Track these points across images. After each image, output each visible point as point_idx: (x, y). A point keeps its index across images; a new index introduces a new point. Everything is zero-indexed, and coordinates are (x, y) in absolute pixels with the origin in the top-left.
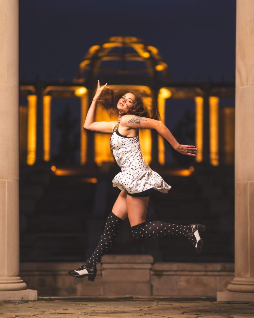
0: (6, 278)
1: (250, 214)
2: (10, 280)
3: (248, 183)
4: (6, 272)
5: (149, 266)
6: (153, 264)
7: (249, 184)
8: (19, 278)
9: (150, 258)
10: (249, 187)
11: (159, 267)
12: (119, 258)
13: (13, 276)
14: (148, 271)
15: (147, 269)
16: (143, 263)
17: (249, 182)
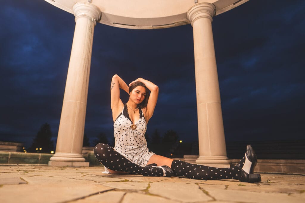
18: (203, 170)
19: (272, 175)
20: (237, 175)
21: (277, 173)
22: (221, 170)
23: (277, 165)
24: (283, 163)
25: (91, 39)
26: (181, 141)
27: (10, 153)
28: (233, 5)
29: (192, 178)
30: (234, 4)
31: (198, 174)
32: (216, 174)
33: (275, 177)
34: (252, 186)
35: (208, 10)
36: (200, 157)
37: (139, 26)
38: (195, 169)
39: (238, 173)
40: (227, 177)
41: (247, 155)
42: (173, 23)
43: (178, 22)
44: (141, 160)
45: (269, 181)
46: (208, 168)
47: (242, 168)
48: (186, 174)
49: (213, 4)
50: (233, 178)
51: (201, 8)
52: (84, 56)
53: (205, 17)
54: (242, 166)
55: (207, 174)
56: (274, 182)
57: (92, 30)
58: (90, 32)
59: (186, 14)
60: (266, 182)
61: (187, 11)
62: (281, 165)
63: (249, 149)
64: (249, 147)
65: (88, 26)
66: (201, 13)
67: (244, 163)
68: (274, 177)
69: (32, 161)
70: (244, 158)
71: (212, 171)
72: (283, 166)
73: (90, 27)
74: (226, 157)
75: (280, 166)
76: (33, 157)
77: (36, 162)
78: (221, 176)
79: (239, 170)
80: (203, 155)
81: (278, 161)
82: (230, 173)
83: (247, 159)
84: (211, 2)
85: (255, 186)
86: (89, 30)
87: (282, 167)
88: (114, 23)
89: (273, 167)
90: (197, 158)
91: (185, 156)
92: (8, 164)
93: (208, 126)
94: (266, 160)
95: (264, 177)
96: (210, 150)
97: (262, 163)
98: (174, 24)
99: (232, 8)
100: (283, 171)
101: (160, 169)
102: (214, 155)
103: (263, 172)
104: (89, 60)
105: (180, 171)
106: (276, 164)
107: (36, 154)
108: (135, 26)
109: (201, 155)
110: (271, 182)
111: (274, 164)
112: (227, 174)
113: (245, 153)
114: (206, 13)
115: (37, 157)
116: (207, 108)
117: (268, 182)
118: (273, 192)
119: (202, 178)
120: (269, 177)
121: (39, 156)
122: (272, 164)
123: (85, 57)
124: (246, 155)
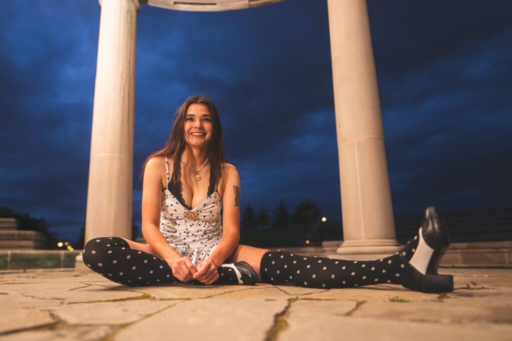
18: (325, 268)
19: (484, 270)
20: (398, 275)
21: (494, 265)
22: (364, 266)
23: (496, 252)
24: (508, 248)
25: (131, 36)
26: (324, 219)
27: (9, 252)
29: (303, 286)
31: (314, 276)
32: (353, 274)
33: (489, 275)
34: (425, 301)
36: (346, 243)
37: (222, 3)
38: (308, 267)
39: (400, 271)
40: (376, 280)
41: (423, 232)
44: (205, 253)
45: (472, 286)
46: (337, 263)
47: (409, 260)
48: (291, 277)
50: (389, 281)
52: (120, 69)
54: (410, 255)
55: (333, 276)
56: (483, 288)
57: (131, 19)
58: (127, 22)
60: (465, 288)
62: (505, 250)
63: (431, 216)
64: (430, 212)
65: (124, 11)
67: (416, 249)
68: (486, 275)
69: (50, 263)
70: (416, 238)
71: (344, 268)
72: (507, 252)
73: (128, 12)
74: (395, 241)
75: (504, 252)
76: (50, 257)
77: (57, 266)
78: (364, 278)
79: (402, 266)
80: (350, 239)
81: (498, 244)
82: (384, 271)
83: (422, 240)
85: (433, 300)
86: (126, 18)
87: (506, 255)
88: (175, 3)
89: (489, 255)
90: (339, 246)
91: (324, 243)
92: (8, 271)
93: (359, 184)
94: (476, 244)
95: (460, 278)
96: (363, 230)
97: (468, 248)
100: (507, 261)
101: (230, 270)
102: (370, 239)
103: (467, 265)
104: (130, 78)
105: (278, 272)
106: (494, 250)
107: (55, 252)
108: (215, 4)
109: (347, 239)
110: (477, 287)
111: (491, 250)
112: (377, 273)
113: (419, 228)
115: (57, 257)
116: (356, 150)
117: (469, 288)
118: (474, 319)
119: (324, 285)
120: (475, 275)
121: (59, 255)
122: (486, 250)
123: (123, 72)
124: (420, 231)
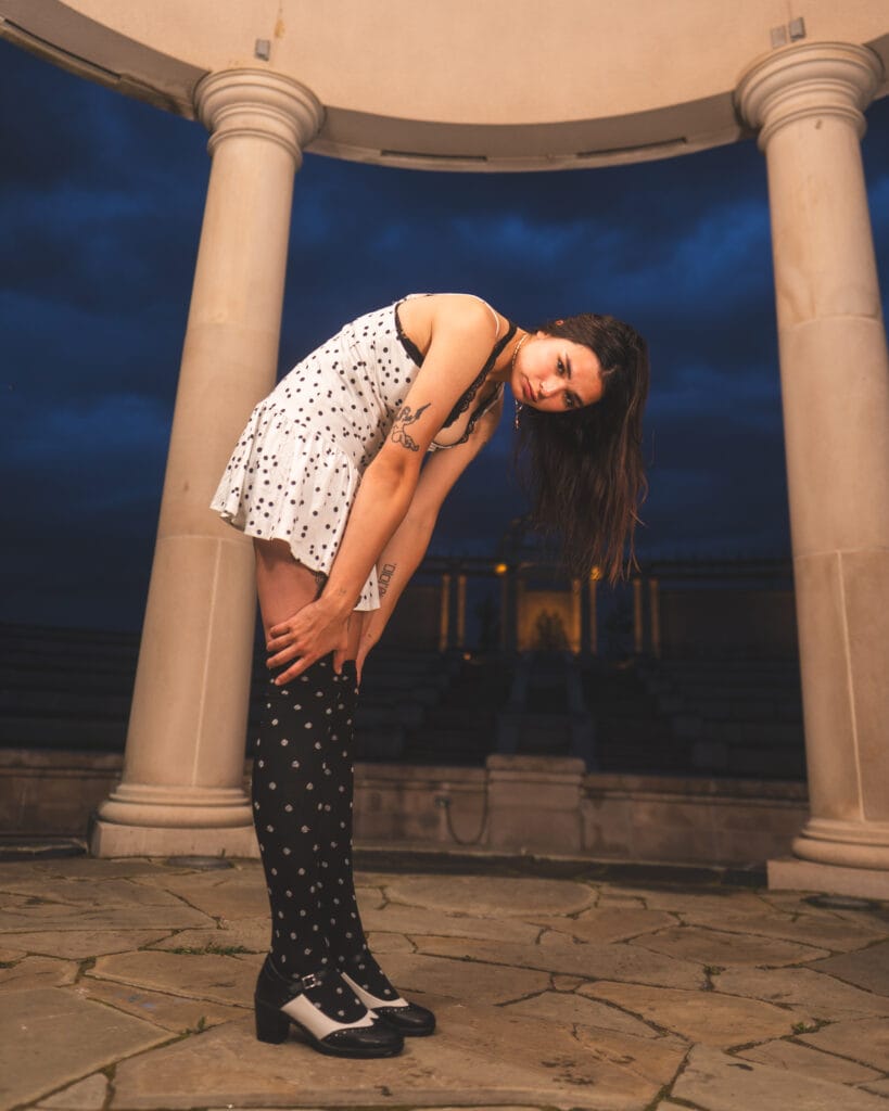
0: (192, 790)
1: (850, 636)
2: (203, 797)
3: (836, 554)
4: (194, 776)
5: (577, 779)
6: (584, 775)
7: (840, 557)
8: (239, 792)
9: (579, 764)
10: (840, 565)
11: (598, 780)
12: (521, 761)
13: (217, 787)
14: (575, 789)
15: (571, 784)
16: (565, 772)
17: (839, 552)
28: (379, 152)
30: (385, 153)
35: (301, 124)
42: (119, 72)
43: (142, 83)
49: (325, 108)
51: (284, 99)
53: (284, 147)
59: (204, 75)
61: (216, 70)
66: (276, 119)
84: (325, 101)
98: (118, 76)
99: (368, 162)
114: (290, 127)
